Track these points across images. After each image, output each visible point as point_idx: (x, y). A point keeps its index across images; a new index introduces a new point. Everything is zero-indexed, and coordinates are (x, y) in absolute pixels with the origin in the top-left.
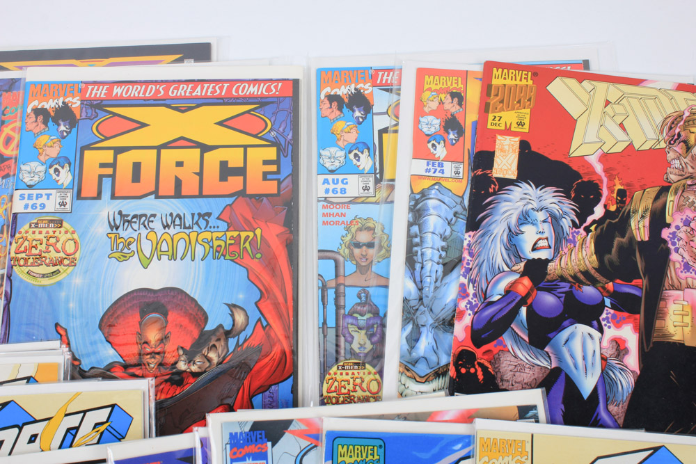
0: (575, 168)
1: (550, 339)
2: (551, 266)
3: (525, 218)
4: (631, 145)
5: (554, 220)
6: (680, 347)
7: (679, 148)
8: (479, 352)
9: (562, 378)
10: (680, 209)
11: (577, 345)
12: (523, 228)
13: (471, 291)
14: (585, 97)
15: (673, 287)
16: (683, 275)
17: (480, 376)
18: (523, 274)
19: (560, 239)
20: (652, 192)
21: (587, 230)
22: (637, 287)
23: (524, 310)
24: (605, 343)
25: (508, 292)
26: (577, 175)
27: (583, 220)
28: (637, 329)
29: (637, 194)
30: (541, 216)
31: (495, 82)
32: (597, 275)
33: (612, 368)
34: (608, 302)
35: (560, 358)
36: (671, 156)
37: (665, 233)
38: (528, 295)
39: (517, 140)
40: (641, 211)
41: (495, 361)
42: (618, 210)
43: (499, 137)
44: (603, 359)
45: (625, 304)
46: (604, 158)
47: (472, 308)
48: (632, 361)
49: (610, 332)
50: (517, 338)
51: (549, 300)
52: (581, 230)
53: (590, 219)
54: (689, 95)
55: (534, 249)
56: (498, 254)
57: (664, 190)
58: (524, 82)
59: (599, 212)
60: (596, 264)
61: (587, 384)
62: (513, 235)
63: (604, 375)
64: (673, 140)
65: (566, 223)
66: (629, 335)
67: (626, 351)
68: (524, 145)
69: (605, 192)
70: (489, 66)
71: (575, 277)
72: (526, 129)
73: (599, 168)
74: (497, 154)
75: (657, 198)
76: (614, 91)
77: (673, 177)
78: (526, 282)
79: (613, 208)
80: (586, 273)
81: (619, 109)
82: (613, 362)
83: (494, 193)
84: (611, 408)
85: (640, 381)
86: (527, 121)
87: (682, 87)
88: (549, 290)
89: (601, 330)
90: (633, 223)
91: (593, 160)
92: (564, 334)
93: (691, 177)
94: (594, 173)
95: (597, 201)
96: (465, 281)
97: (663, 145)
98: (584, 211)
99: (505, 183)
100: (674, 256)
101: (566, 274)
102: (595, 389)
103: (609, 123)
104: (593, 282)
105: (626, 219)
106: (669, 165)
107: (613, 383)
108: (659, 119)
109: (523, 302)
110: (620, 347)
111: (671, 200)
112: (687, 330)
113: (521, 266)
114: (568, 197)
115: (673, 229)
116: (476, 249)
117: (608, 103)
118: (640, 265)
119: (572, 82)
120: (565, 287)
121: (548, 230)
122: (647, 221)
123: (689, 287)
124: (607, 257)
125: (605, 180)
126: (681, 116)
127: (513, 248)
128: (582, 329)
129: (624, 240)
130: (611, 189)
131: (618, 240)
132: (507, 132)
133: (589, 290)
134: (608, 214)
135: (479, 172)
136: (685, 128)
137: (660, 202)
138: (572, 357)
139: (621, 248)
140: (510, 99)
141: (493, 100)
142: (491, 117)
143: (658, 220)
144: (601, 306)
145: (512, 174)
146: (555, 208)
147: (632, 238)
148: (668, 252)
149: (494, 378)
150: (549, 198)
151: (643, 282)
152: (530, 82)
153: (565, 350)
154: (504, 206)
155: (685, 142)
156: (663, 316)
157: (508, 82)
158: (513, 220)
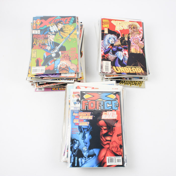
0: (116, 32)
1: (115, 54)
2: (114, 44)
3: (110, 38)
4: (124, 29)
5: (114, 39)
6: (134, 53)
7: (130, 29)
8: (105, 55)
9: (118, 58)
10: (131, 36)
11: (119, 54)
12: (110, 40)
13: (103, 48)
14: (117, 23)
15: (132, 46)
16: (133, 45)
17: (106, 58)
18: (110, 45)
19: (115, 41)
20: (127, 34)
21: (119, 40)
22: (127, 46)
23: (111, 50)
24: (123, 54)
25: (108, 48)
26: (117, 33)
27: (118, 38)
28: (127, 51)
29: (125, 35)
30: (112, 38)
31: (103, 21)
32: (121, 45)
33: (124, 56)
34: (123, 48)
35: (117, 56)
36: (129, 30)
37: (130, 40)
38: (111, 48)
39: (107, 29)
40: (126, 37)
41: (108, 56)
42: (123, 37)
43: (105, 28)
44: (123, 55)
45: (125, 49)
46: (120, 30)
47: (104, 50)
48: (127, 55)
49: (124, 52)
50: (110, 53)
51: (114, 49)
52: (118, 40)
53: (119, 38)
54: (131, 22)
55: (112, 42)
56: (106, 43)
57: (129, 34)
58: (107, 21)
59: (120, 37)
60: (121, 44)
61: (121, 59)
62: (108, 41)
63: (124, 57)
64: (130, 28)
65: (116, 39)
66: (126, 52)
67: (126, 54)
68: (108, 29)
69: (121, 35)
70: (102, 19)
71: (118, 45)
72: (108, 27)
73: (120, 32)
74: (105, 30)
75: (128, 35)
76: (120, 22)
77: (130, 33)
78: (111, 46)
79: (122, 37)
80: (119, 45)
81: (121, 24)
82: (125, 56)
83: (105, 35)
84: (125, 61)
85: (129, 58)
86: (109, 26)
87: (130, 21)
88: (114, 47)
89: (122, 52)
90: (125, 38)
91: (119, 31)
92: (117, 53)
93: (133, 32)
94: (119, 32)
95: (120, 36)
96: (102, 47)
97: (128, 29)
98: (118, 37)
99: (106, 34)
100: (131, 42)
101: (117, 45)
102: (122, 59)
103: (120, 26)
104: (121, 46)
105: (124, 38)
106: (129, 31)
107: (125, 58)
108: (127, 25)
109: (111, 49)
110: (125, 54)
111: (130, 35)
112: (134, 51)
113: (110, 44)
114: (116, 35)
115: (131, 39)
116: (103, 42)
117: (120, 24)
118: (127, 44)
119: (115, 21)
120: (117, 47)
121: (113, 40)
122: (127, 38)
123: (134, 46)
124: (122, 43)
125: (121, 33)
126: (130, 25)
127: (109, 42)
128: (120, 52)
129: (124, 41)
130: (122, 34)
131: (123, 41)
132: (106, 27)
133: (120, 47)
134: (121, 37)
135: (102, 33)
136: (131, 26)
137: (129, 36)
138: (119, 55)
139: (124, 42)
140: (106, 23)
141: (103, 23)
142: (103, 26)
143: (129, 38)
144: (122, 49)
145: (107, 33)
146: (114, 37)
147: (125, 40)
148: (130, 42)
149: (108, 59)
150: (113, 36)
151: (128, 46)
152: (108, 21)
153: (117, 55)
154: (106, 37)
155: (131, 28)
156: (131, 50)
157: (105, 21)
158: (108, 39)
